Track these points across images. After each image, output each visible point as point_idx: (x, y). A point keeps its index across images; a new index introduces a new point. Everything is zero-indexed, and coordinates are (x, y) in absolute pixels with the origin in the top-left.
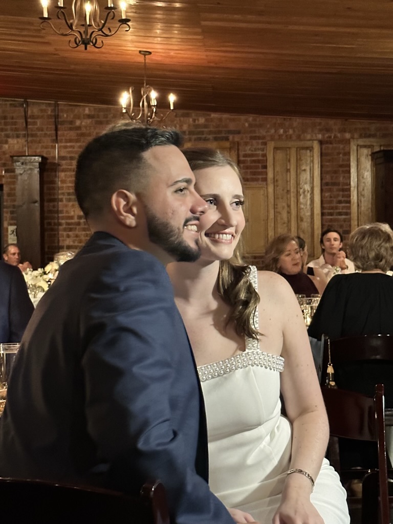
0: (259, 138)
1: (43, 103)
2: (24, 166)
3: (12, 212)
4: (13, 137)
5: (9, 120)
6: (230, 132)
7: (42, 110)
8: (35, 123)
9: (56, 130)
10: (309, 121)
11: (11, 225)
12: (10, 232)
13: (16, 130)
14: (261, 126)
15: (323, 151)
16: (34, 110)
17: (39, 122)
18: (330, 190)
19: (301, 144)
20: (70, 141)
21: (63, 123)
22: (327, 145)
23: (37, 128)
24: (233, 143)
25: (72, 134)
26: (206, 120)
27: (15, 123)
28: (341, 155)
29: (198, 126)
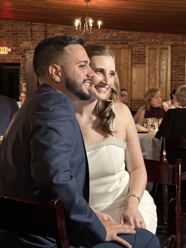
0: (142, 43)
1: (40, 25)
2: (30, 55)
3: (24, 77)
4: (25, 41)
5: (24, 33)
6: (128, 40)
7: (39, 28)
8: (36, 34)
9: (46, 37)
10: (166, 35)
11: (24, 82)
12: (23, 86)
13: (27, 37)
14: (143, 37)
15: (173, 50)
16: (35, 28)
18: (175, 69)
19: (162, 46)
21: (49, 34)
22: (175, 47)
23: (37, 37)
24: (130, 45)
26: (117, 34)
27: (26, 34)
28: (181, 52)
29: (113, 37)
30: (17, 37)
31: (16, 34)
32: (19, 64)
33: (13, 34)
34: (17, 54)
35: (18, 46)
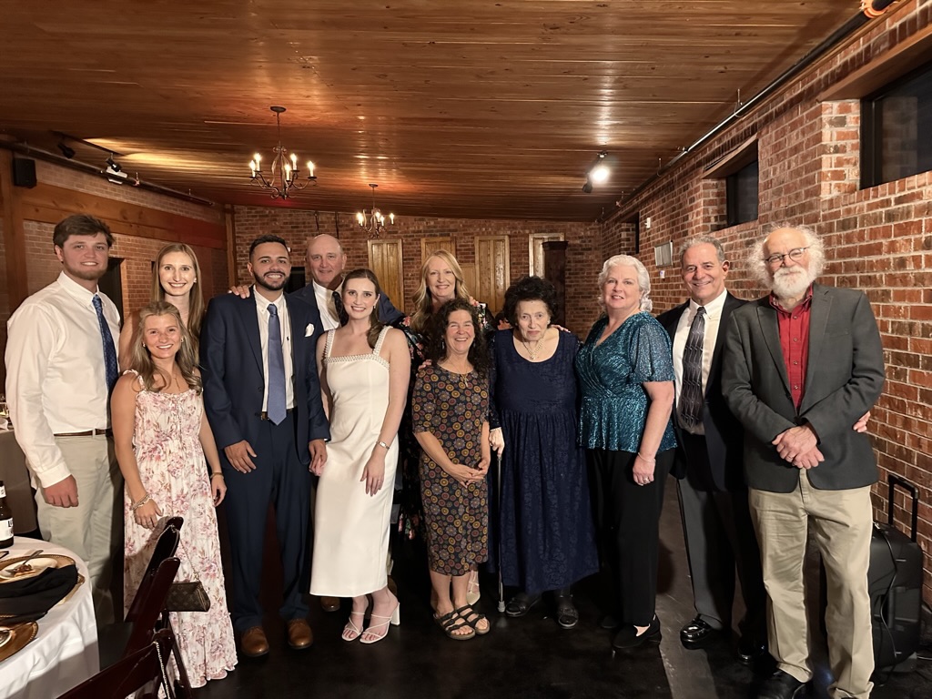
0: (469, 234)
1: (328, 213)
6: (450, 231)
7: (328, 218)
8: (324, 227)
9: (338, 231)
10: (501, 222)
13: (312, 231)
14: (471, 226)
15: (512, 242)
16: (322, 218)
17: (326, 225)
18: (516, 268)
19: (497, 237)
20: (347, 238)
21: (342, 226)
22: (514, 238)
24: (452, 238)
25: (348, 233)
26: (435, 223)
27: (311, 227)
29: (429, 227)
30: (298, 231)
31: (297, 227)
32: (303, 269)
33: (292, 227)
34: (299, 254)
35: (300, 243)
